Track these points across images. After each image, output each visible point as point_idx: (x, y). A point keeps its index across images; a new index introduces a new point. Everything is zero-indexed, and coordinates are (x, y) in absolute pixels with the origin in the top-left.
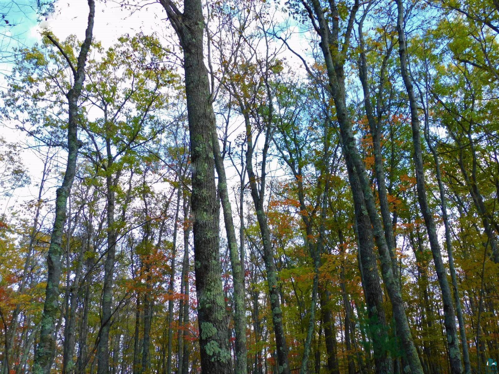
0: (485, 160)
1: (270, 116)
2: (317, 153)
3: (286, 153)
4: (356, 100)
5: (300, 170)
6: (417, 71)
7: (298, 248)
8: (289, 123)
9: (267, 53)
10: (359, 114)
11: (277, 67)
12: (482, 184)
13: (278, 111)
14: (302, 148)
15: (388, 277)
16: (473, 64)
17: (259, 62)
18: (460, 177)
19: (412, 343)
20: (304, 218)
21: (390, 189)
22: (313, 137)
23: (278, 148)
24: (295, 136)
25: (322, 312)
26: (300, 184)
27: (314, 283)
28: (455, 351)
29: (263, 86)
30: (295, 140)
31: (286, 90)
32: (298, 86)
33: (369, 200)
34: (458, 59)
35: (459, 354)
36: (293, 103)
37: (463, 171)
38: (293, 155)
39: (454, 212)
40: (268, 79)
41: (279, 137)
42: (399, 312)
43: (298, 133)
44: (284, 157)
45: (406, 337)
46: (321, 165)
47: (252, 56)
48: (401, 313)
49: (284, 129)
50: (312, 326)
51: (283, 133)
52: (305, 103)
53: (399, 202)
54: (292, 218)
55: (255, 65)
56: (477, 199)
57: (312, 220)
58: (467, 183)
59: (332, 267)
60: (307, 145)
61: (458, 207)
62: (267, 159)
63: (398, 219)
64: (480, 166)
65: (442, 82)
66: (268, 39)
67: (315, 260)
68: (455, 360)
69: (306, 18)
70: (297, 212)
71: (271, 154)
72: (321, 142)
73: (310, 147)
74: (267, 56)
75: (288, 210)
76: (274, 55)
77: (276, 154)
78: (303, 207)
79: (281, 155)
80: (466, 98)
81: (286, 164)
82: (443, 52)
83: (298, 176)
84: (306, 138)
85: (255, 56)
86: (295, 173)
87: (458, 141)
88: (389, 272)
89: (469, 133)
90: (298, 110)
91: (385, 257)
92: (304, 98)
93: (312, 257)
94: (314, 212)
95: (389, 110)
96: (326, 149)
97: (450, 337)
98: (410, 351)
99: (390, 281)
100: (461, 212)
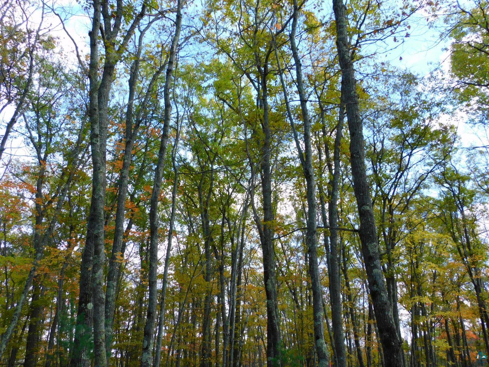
0: (219, 190)
1: (26, 91)
2: (70, 143)
3: (35, 134)
4: (121, 103)
5: (46, 156)
6: (183, 95)
7: (25, 236)
8: (46, 105)
9: (40, 25)
10: (121, 118)
11: (49, 44)
12: (212, 210)
13: (37, 88)
14: (54, 133)
15: (96, 277)
16: (229, 105)
17: (29, 32)
18: (196, 200)
19: (104, 344)
20: (38, 206)
21: (132, 196)
22: (68, 126)
23: (27, 127)
24: (49, 120)
25: (31, 306)
26: (43, 170)
27: (30, 275)
28: (148, 356)
29: (27, 56)
30: (48, 123)
31: (52, 70)
32: (66, 71)
33: (98, 199)
34: (218, 96)
35: (150, 358)
36: (57, 86)
37: (200, 195)
38: (42, 138)
39: (184, 230)
40: (35, 52)
41: (32, 116)
43: (54, 118)
44: (31, 138)
45: (99, 338)
46: (70, 157)
47: (24, 21)
48: (101, 314)
49: (38, 109)
50: (15, 320)
51: (37, 113)
52: (70, 89)
53: (137, 210)
54: (24, 204)
55: (24, 32)
56: (205, 222)
57: (45, 210)
58: (201, 207)
59: (55, 262)
60: (60, 133)
61: (188, 226)
62: (11, 134)
63: (133, 226)
64: (214, 195)
65: (201, 112)
66: (45, 11)
67: (38, 251)
68: (145, 364)
69: (90, 6)
70: (31, 199)
71: (16, 131)
72: (76, 134)
73: (63, 135)
74: (39, 28)
75: (23, 194)
76: (47, 30)
77: (23, 132)
78: (39, 194)
79: (28, 135)
80: (217, 132)
81: (32, 145)
82: (209, 86)
83: (42, 162)
84: (61, 125)
85: (25, 23)
86: (39, 157)
87: (202, 167)
88: (99, 273)
89: (212, 163)
90: (60, 94)
91: (99, 257)
92: (69, 85)
93: (35, 248)
94: (50, 202)
95: (150, 123)
96: (79, 141)
97: (146, 343)
98: (100, 352)
99: (98, 281)
100: (189, 232)
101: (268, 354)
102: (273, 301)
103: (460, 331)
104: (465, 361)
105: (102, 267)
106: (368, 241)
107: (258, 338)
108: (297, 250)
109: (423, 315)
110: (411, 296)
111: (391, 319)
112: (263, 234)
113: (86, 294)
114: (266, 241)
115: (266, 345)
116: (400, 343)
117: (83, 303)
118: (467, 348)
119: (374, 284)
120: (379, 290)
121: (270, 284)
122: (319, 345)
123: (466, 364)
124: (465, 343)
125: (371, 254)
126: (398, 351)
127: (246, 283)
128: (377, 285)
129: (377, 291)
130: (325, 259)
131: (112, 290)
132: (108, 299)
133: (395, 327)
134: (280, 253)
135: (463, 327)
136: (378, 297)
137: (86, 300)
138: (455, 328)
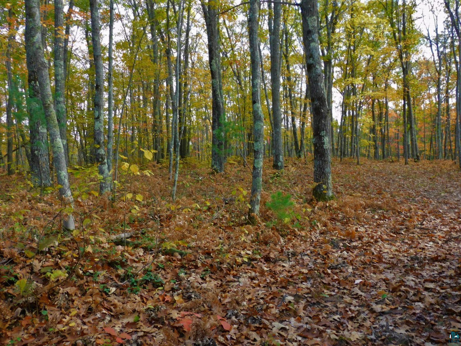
15: (35, 41)
19: (52, 106)
28: (100, 125)
35: (103, 127)
42: (42, 77)
45: (47, 100)
48: (45, 78)
61: (133, 10)
68: (98, 132)
88: (37, 37)
91: (34, 20)
97: (97, 113)
98: (49, 113)
99: (37, 46)
100: (134, 15)
101: (213, 128)
102: (218, 80)
103: (384, 110)
104: (384, 135)
105: (39, 31)
106: (308, 15)
107: (205, 119)
108: (242, 35)
109: (353, 95)
110: (345, 78)
111: (323, 90)
112: (208, 15)
113: (34, 72)
114: (210, 21)
115: (211, 121)
116: (328, 110)
117: (32, 80)
118: (387, 124)
119: (310, 57)
120: (314, 63)
121: (215, 65)
122: (256, 109)
123: (384, 138)
124: (387, 120)
125: (310, 28)
126: (326, 117)
127: (193, 67)
128: (313, 58)
129: (312, 64)
130: (269, 46)
131: (60, 69)
132: (58, 78)
133: (326, 97)
134: (226, 39)
135: (387, 107)
136: (314, 69)
137: (35, 77)
138: (380, 108)
